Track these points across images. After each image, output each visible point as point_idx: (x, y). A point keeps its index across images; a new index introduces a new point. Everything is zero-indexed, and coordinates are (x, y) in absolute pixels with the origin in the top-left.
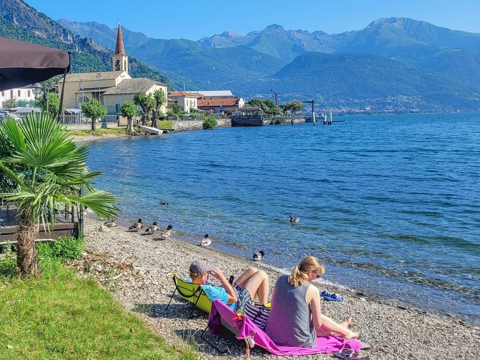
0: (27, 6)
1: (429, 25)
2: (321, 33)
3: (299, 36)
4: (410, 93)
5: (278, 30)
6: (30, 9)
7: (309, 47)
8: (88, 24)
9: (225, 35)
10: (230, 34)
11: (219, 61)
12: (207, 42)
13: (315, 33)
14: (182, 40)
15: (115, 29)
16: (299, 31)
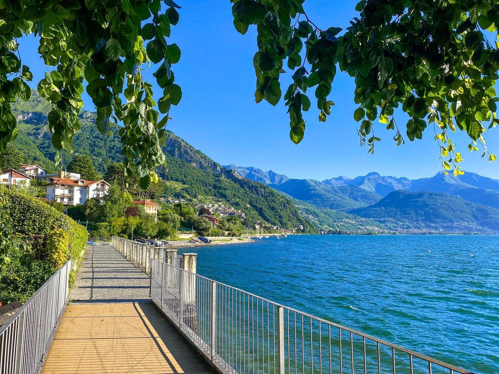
0: (187, 144)
1: (476, 175)
2: (405, 179)
3: (389, 180)
4: (470, 220)
5: (376, 176)
6: (189, 147)
7: (397, 187)
8: (248, 169)
9: (340, 178)
10: (344, 178)
11: (335, 195)
12: (327, 182)
13: (401, 178)
14: (312, 180)
15: (266, 172)
16: (390, 177)
